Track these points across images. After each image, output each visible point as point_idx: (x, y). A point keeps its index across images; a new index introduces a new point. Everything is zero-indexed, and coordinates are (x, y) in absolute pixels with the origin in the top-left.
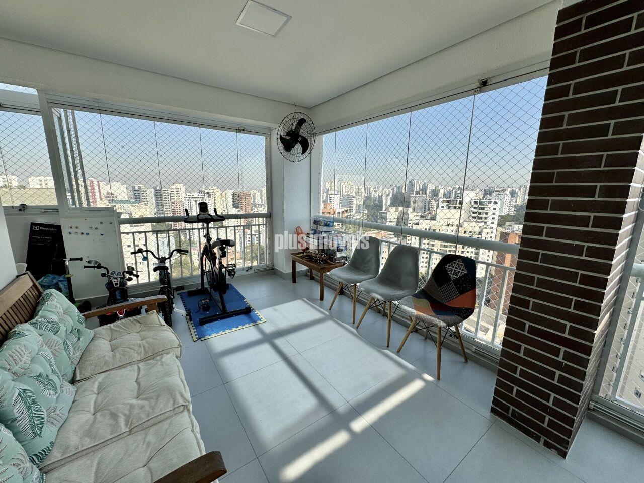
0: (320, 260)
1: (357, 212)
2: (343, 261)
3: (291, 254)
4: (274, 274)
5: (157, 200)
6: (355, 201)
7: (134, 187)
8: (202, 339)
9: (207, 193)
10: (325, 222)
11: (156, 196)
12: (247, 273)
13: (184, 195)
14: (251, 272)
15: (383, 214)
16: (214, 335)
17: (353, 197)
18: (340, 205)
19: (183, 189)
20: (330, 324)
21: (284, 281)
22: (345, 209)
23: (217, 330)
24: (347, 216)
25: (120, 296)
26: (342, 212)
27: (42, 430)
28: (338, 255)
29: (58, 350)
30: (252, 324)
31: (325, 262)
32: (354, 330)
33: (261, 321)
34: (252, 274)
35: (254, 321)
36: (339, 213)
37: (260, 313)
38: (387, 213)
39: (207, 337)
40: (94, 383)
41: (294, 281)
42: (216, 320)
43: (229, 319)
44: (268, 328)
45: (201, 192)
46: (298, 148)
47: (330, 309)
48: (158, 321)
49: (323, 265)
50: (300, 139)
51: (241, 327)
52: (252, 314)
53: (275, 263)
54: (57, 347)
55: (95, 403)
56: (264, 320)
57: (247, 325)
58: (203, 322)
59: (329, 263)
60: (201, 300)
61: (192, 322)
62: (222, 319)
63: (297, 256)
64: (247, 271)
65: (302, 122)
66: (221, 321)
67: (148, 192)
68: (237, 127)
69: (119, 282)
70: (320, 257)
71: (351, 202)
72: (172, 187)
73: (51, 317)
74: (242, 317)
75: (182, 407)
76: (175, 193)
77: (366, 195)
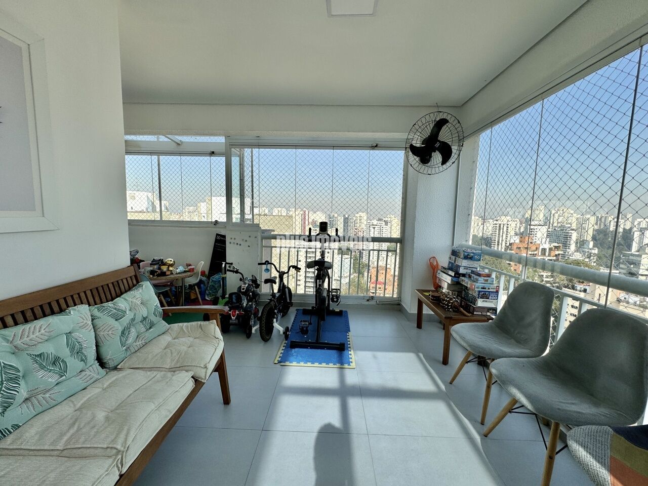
0: (447, 305)
1: (577, 251)
2: (488, 314)
3: (417, 290)
4: (400, 311)
5: (344, 226)
6: (574, 236)
7: (329, 215)
8: (282, 364)
9: (385, 221)
10: (466, 254)
11: (344, 220)
12: (367, 303)
13: (365, 223)
14: (372, 303)
15: (631, 257)
16: (294, 364)
17: (572, 230)
18: (548, 239)
19: (365, 218)
20: (440, 408)
21: (408, 322)
22: (556, 245)
23: (301, 358)
24: (559, 254)
25: (236, 300)
26: (550, 249)
27: (7, 410)
28: (480, 303)
29: (111, 335)
30: (338, 365)
31: (456, 309)
32: (478, 438)
33: (349, 365)
34: (373, 305)
35: (342, 361)
36: (544, 250)
37: (353, 355)
38: (640, 256)
39: (287, 363)
40: (114, 376)
41: (419, 326)
42: (306, 347)
43: (319, 351)
44: (352, 378)
45: (380, 220)
46: (437, 157)
47: (451, 383)
48: (213, 332)
49: (452, 314)
50: (437, 145)
51: (324, 365)
52: (345, 352)
53: (402, 298)
54: (110, 332)
55: (89, 398)
56: (353, 365)
57: (331, 365)
58: (293, 345)
59: (461, 312)
60: (301, 321)
61: (286, 342)
62: (312, 347)
63: (423, 295)
64: (368, 300)
65: (440, 124)
66: (310, 350)
67: (339, 218)
68: (370, 144)
69: (245, 288)
70: (449, 302)
71: (567, 237)
72: (356, 215)
73: (119, 305)
74: (333, 353)
75: (114, 451)
76: (358, 220)
77: (596, 227)
